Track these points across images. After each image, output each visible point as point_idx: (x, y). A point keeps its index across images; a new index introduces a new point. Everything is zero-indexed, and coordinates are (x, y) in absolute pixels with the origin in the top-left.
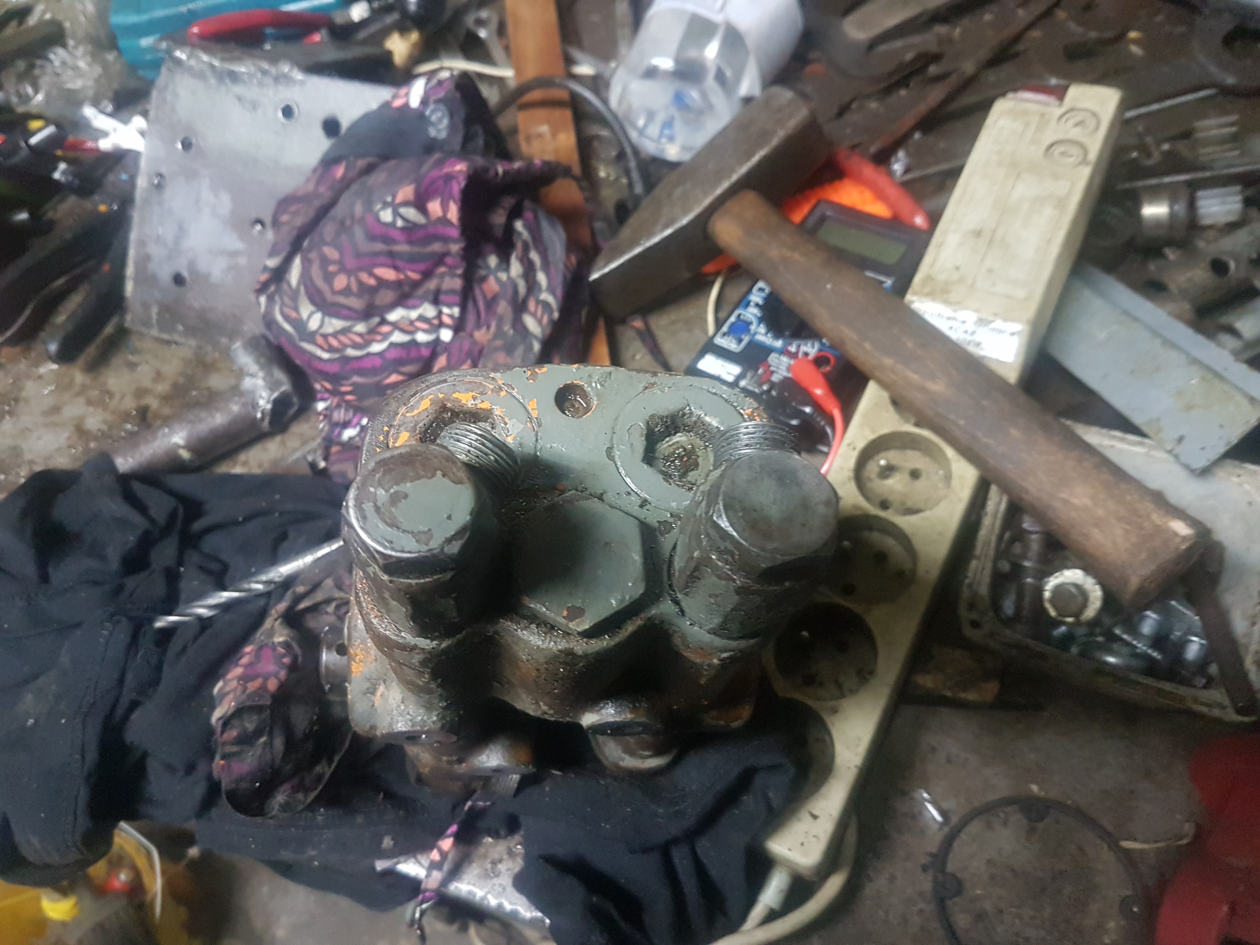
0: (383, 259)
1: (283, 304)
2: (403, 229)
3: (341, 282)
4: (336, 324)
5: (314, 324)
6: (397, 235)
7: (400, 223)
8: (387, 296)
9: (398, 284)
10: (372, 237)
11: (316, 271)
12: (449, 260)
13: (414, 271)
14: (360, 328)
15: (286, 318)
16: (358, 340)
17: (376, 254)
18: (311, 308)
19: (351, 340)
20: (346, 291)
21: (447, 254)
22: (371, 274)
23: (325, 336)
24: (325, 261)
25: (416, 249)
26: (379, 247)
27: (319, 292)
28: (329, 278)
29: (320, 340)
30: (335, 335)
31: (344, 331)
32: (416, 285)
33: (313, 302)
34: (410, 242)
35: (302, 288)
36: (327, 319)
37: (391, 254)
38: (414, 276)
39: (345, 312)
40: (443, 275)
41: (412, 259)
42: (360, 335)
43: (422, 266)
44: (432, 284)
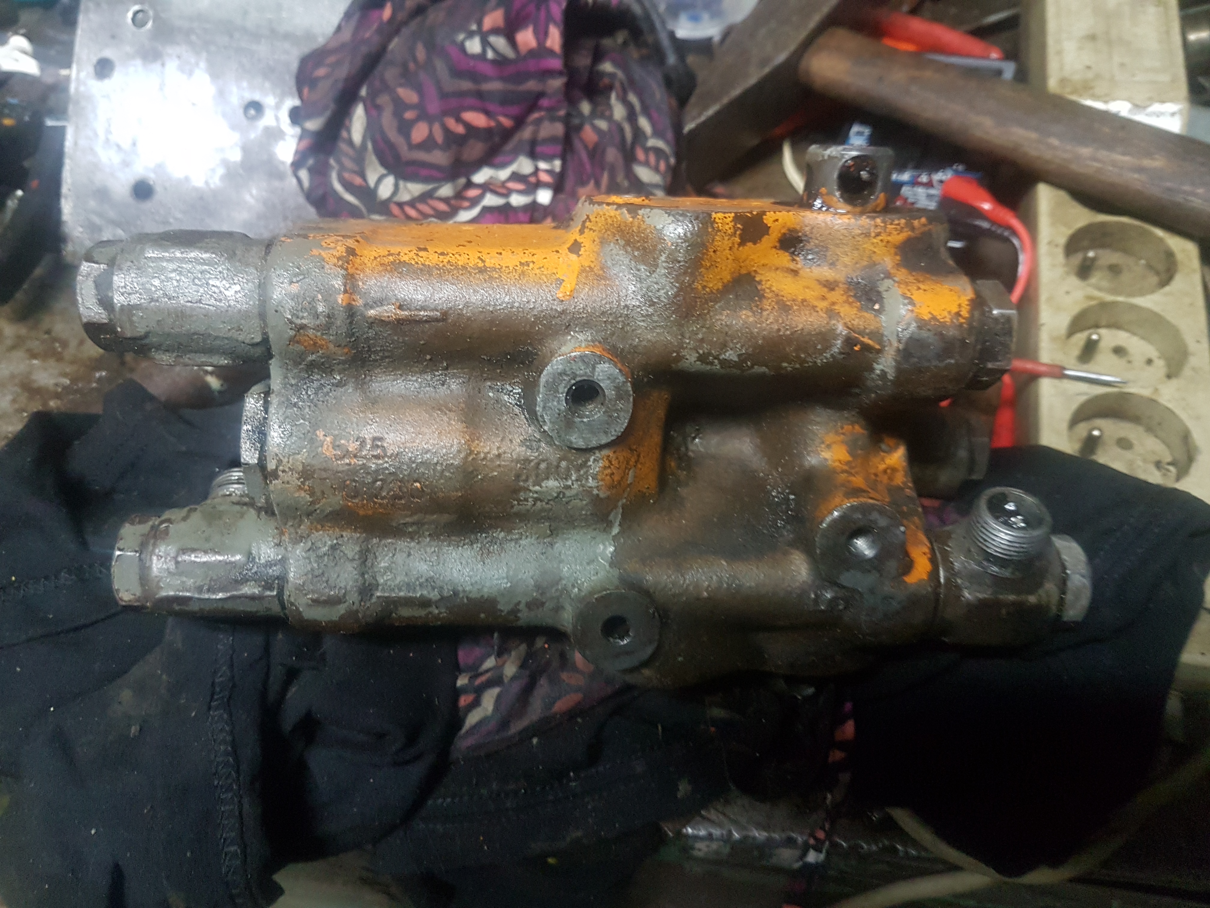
0: (470, 101)
2: (493, 62)
3: (420, 132)
4: (415, 189)
5: (385, 190)
6: (488, 70)
7: (490, 55)
8: (476, 149)
9: (488, 132)
10: (457, 73)
11: (387, 120)
14: (446, 190)
15: (348, 186)
16: (442, 207)
17: (463, 94)
18: (383, 171)
19: (434, 209)
20: (428, 144)
21: (541, 94)
22: (459, 120)
23: (400, 205)
25: (511, 87)
26: (466, 85)
27: (392, 146)
28: (405, 128)
29: (395, 210)
30: (412, 203)
31: (424, 197)
32: (507, 135)
33: (384, 163)
34: (503, 79)
35: (370, 146)
37: (480, 95)
38: (506, 122)
39: (424, 172)
40: (539, 121)
41: (506, 99)
42: (446, 200)
43: (515, 110)
44: (527, 133)
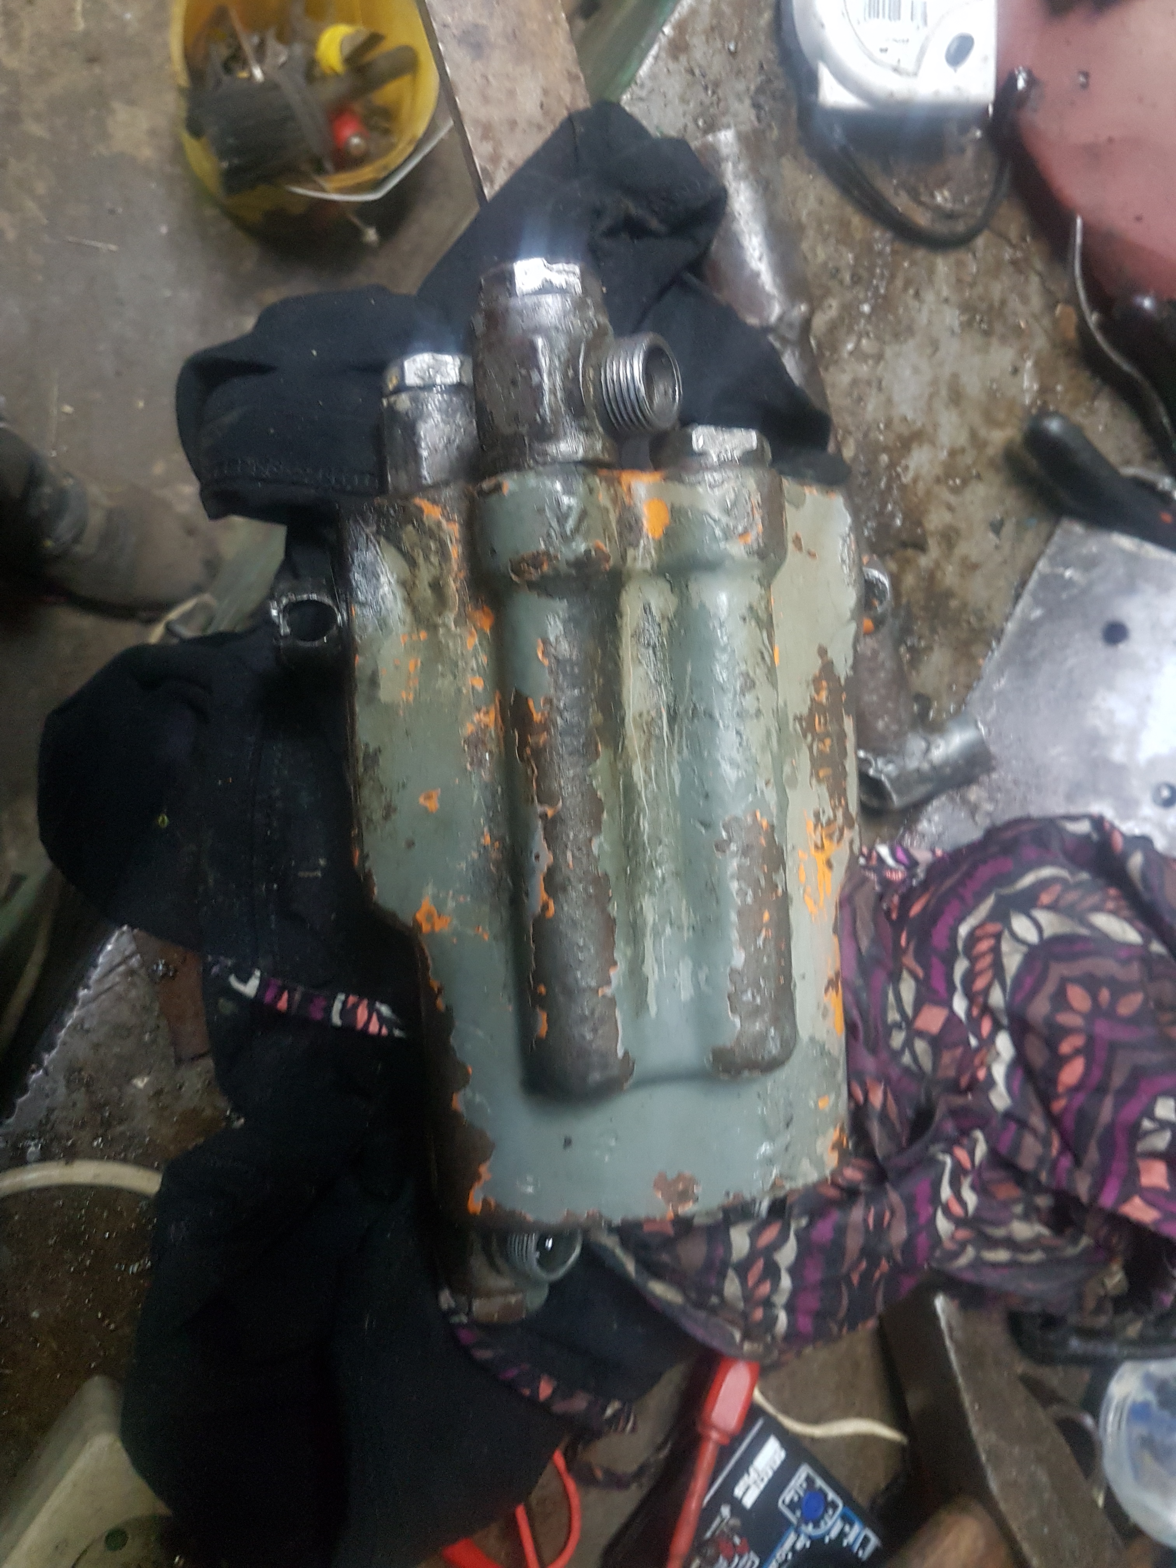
0: (1097, 1074)
1: (1067, 886)
2: (1137, 1125)
3: (1078, 997)
4: (1012, 962)
5: (1021, 926)
6: (1130, 1112)
7: (1147, 1124)
8: (1038, 1057)
9: (1053, 1081)
10: (1137, 1076)
11: (1107, 966)
12: (1066, 1162)
13: (1066, 1109)
14: (997, 998)
15: (1043, 885)
16: (980, 984)
17: (1108, 1072)
18: (1048, 933)
19: (981, 973)
20: (1060, 1000)
21: (1078, 1162)
22: (1077, 1052)
23: (998, 937)
24: (1119, 989)
25: (1099, 1131)
26: (1118, 1080)
27: (1073, 957)
28: (1091, 983)
29: (992, 928)
30: (996, 951)
31: (998, 967)
32: (1046, 1098)
33: (1057, 939)
34: (1111, 1128)
35: (1083, 931)
36: (1024, 949)
37: (1101, 1090)
38: (1059, 1105)
39: (1029, 982)
40: (1046, 1143)
41: (1085, 1119)
42: (986, 991)
43: (1069, 1122)
44: (1037, 1121)
